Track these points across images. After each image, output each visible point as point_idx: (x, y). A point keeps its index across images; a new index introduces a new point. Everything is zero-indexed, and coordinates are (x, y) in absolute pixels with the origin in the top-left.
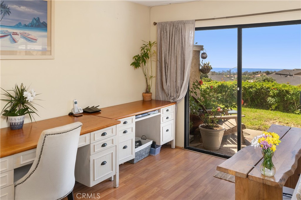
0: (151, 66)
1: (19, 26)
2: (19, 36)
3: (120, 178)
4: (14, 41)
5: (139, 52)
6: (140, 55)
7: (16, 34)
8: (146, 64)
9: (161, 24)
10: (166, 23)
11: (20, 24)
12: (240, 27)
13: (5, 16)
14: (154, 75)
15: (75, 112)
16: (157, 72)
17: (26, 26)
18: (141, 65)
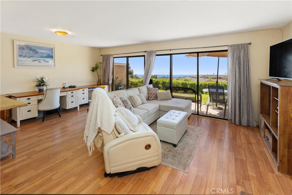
0: (100, 71)
1: (42, 57)
2: (42, 60)
3: (80, 108)
4: (40, 62)
5: (94, 66)
6: (95, 67)
7: (41, 60)
8: (97, 70)
9: (103, 55)
10: (105, 55)
11: (42, 56)
12: (128, 57)
13: (36, 54)
14: (102, 75)
15: (66, 87)
16: (103, 74)
17: (44, 57)
18: (95, 71)
